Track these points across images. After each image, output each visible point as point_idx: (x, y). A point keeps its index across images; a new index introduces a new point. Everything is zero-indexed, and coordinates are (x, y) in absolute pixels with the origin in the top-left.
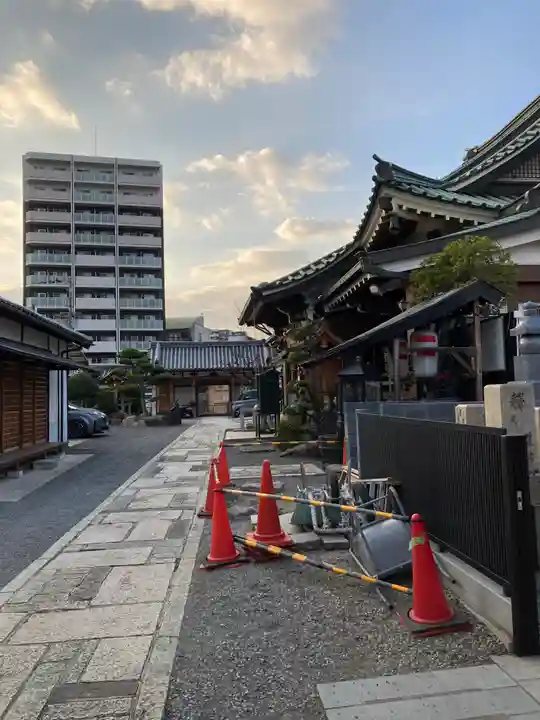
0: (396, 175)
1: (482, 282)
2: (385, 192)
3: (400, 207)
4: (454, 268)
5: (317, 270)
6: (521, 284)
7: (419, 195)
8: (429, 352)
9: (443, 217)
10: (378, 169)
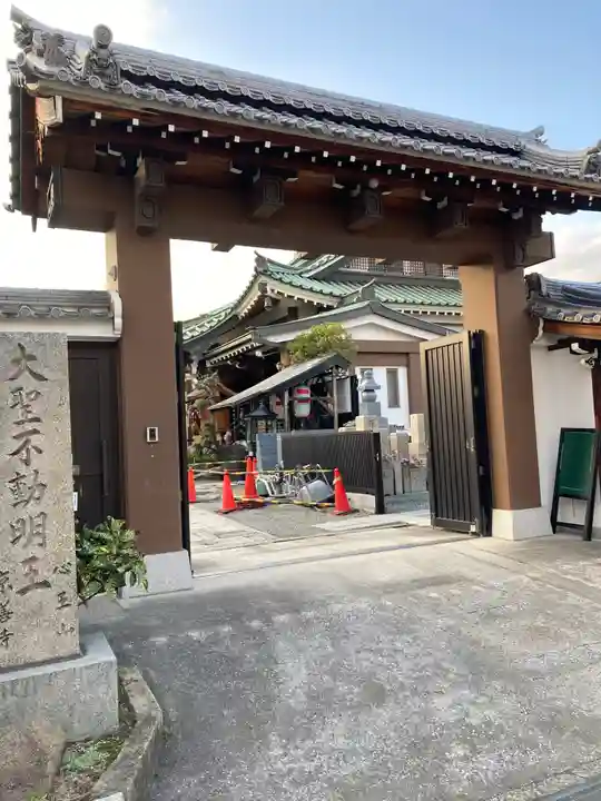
0: (271, 268)
1: (338, 356)
2: (263, 279)
3: (273, 291)
4: (318, 344)
5: (202, 332)
6: (359, 353)
7: (286, 283)
8: (303, 401)
9: (303, 300)
10: (257, 260)
